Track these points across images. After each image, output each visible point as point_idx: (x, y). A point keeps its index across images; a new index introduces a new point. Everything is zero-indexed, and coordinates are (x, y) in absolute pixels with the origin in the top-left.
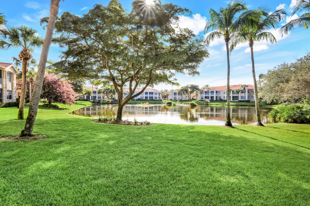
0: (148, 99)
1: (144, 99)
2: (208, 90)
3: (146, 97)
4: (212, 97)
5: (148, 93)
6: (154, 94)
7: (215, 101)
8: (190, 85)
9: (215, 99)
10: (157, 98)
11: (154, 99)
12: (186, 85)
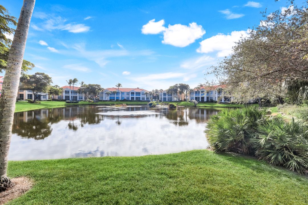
0: (135, 99)
1: (130, 99)
2: (198, 90)
3: (132, 98)
4: (203, 98)
5: (135, 93)
6: (141, 95)
7: (205, 102)
8: (180, 84)
9: (205, 100)
10: (144, 99)
11: (141, 99)
12: (175, 84)
